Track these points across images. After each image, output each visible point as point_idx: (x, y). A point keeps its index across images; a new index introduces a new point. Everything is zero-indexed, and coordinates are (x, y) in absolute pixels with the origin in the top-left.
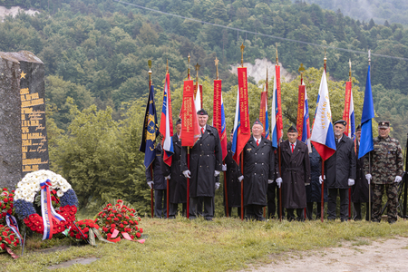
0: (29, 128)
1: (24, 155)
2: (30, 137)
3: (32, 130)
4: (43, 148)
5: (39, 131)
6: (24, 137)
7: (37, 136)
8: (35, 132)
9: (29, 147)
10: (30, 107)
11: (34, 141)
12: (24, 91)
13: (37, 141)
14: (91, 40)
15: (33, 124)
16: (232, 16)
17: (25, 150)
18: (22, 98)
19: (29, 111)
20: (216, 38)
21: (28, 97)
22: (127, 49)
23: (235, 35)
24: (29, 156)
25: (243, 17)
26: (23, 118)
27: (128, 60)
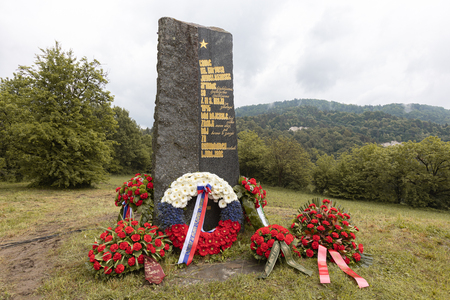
0: (212, 106)
1: (204, 138)
2: (212, 116)
3: (215, 109)
4: (229, 131)
5: (224, 111)
6: (204, 116)
7: (222, 116)
8: (219, 112)
9: (211, 129)
10: (212, 82)
11: (217, 122)
12: (205, 63)
13: (222, 122)
14: (326, 136)
15: (216, 101)
16: (381, 126)
17: (204, 132)
18: (203, 71)
19: (213, 87)
20: (374, 134)
21: (211, 70)
22: (339, 139)
23: (382, 132)
24: (210, 139)
25: (385, 126)
26: (203, 93)
27: (340, 142)
